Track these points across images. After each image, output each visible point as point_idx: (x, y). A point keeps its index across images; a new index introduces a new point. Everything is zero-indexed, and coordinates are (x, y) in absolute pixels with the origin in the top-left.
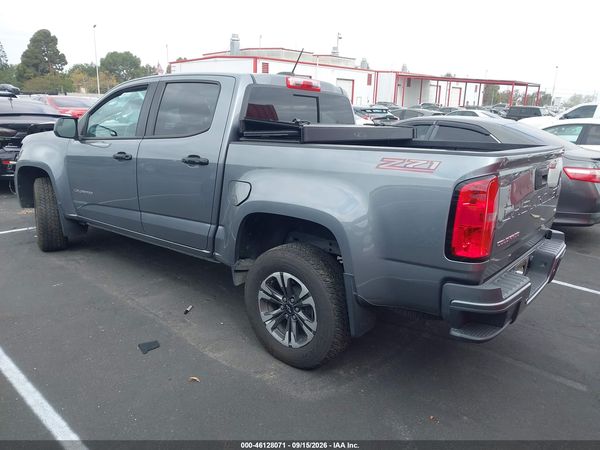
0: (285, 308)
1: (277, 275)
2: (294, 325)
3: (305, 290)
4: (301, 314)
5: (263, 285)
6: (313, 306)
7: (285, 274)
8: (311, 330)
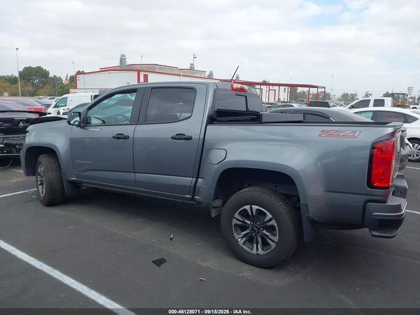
0: (253, 229)
1: (247, 207)
2: (260, 240)
3: (269, 216)
4: (264, 231)
5: (236, 215)
6: (276, 225)
7: (253, 206)
8: (274, 241)
